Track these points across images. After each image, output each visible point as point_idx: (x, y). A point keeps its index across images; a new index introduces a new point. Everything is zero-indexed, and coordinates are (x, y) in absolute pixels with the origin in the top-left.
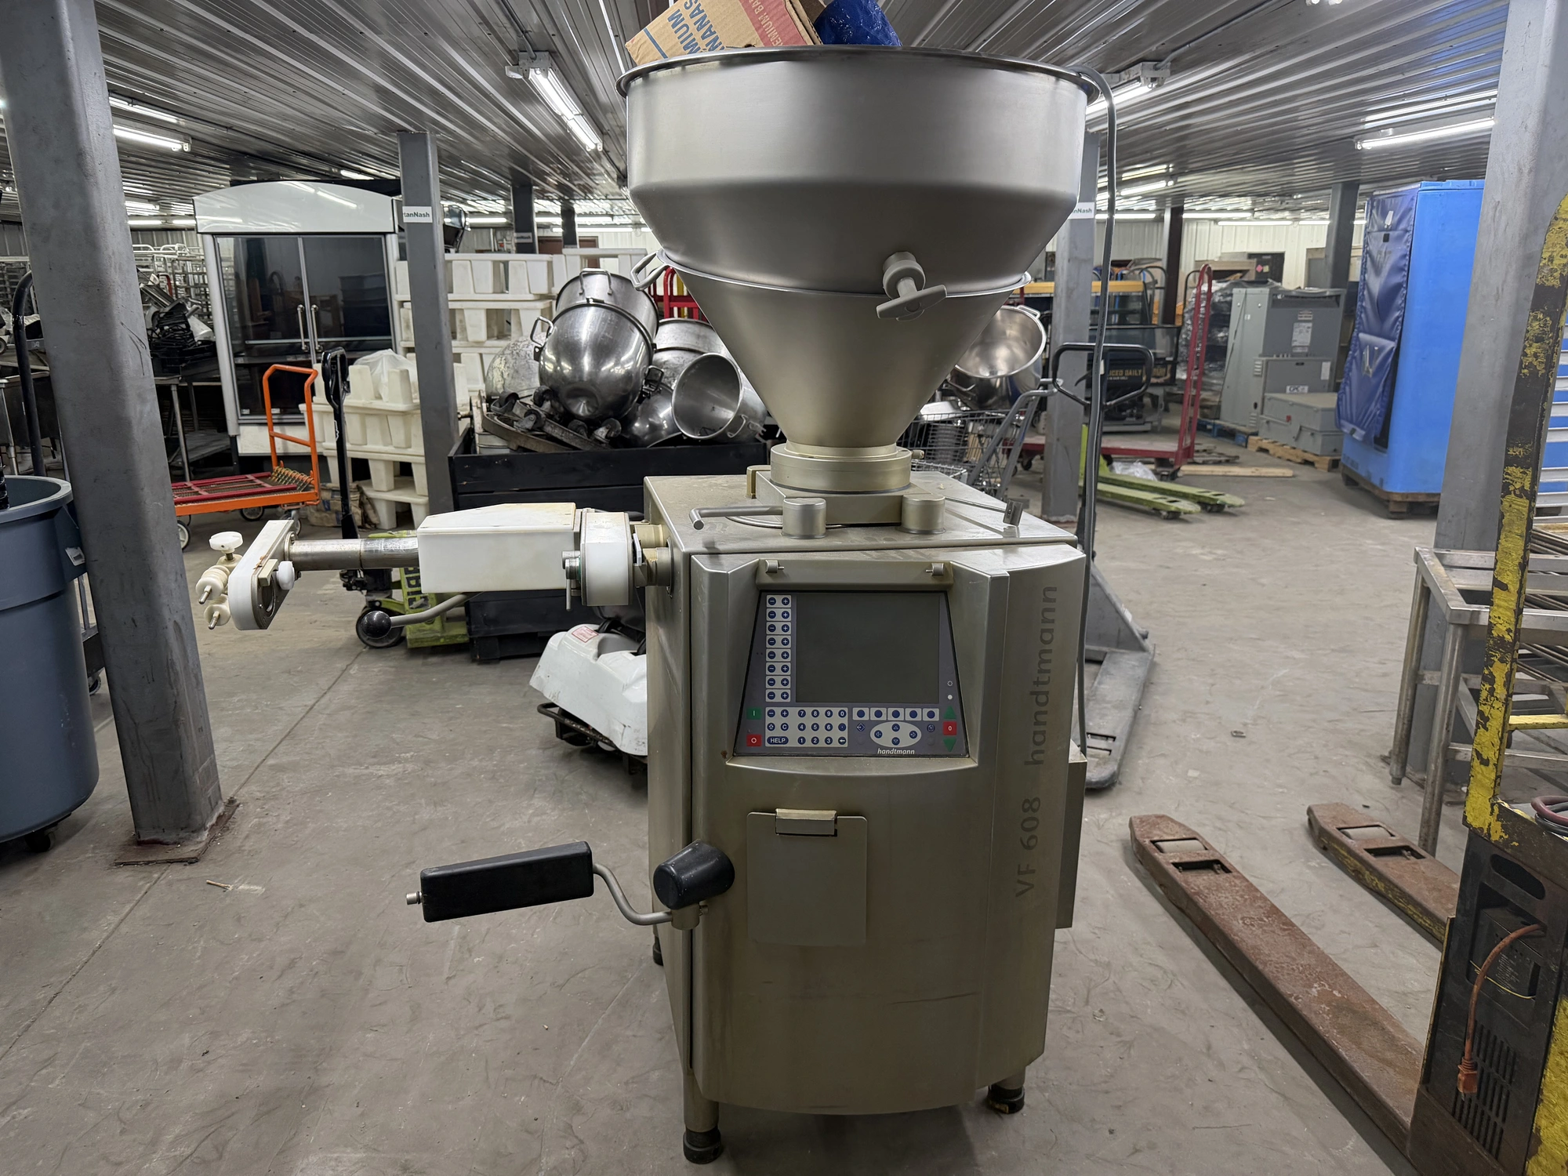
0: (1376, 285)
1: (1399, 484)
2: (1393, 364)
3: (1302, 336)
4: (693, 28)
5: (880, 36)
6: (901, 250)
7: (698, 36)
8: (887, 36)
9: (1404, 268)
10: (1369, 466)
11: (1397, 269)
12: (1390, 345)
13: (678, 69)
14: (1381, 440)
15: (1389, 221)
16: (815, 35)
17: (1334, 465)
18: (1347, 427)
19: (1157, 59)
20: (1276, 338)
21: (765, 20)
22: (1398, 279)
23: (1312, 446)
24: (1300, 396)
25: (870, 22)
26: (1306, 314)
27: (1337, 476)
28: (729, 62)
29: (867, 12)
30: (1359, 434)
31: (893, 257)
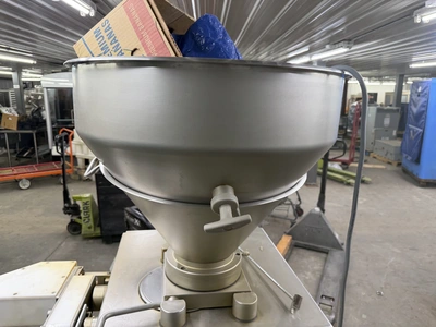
0: (415, 110)
1: (423, 176)
2: (421, 137)
3: (387, 121)
4: (106, 38)
5: (220, 43)
6: (223, 184)
7: (108, 42)
8: (225, 43)
9: (425, 105)
10: (412, 167)
11: (423, 106)
12: (421, 130)
13: (92, 66)
14: (417, 161)
15: (420, 90)
16: (177, 51)
17: (399, 164)
18: (405, 155)
19: (349, 40)
20: (379, 122)
21: (145, 34)
22: (423, 109)
23: (391, 158)
24: (386, 141)
25: (215, 34)
26: (388, 115)
27: (400, 168)
28: (123, 64)
29: (213, 29)
30: (409, 158)
31: (218, 188)
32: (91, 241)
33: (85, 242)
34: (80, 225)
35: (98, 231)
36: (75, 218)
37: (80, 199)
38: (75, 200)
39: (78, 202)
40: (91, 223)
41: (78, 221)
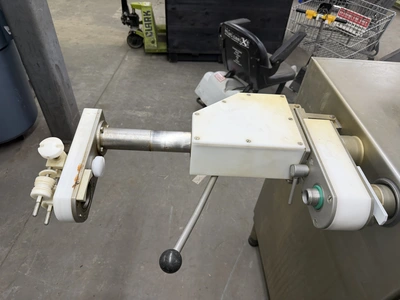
32: (154, 57)
33: (148, 57)
34: (142, 39)
35: (163, 47)
36: (135, 30)
37: (140, 7)
38: (134, 8)
39: (138, 12)
40: (154, 37)
41: (138, 33)
